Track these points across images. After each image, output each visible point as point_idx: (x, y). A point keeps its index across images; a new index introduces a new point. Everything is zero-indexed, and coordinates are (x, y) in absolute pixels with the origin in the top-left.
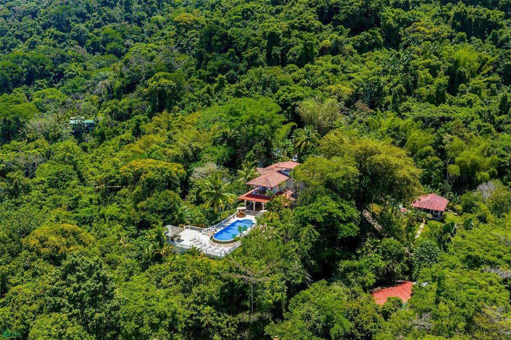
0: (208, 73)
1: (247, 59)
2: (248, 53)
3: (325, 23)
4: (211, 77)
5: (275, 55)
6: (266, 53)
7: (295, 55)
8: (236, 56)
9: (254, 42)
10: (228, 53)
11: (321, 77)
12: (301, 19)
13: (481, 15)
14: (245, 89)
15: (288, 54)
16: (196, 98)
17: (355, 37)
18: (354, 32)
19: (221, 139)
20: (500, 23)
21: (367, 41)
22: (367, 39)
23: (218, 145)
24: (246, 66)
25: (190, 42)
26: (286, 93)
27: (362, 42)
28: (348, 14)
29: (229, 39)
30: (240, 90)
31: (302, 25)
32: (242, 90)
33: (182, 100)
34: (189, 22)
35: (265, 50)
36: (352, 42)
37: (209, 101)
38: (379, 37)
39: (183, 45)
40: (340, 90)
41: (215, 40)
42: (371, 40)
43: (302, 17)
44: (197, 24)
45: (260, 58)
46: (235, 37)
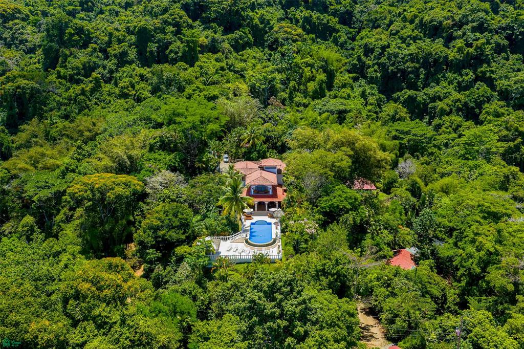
0: (70, 72)
1: (115, 56)
2: (115, 50)
3: (194, 20)
4: (76, 77)
5: (151, 52)
6: (136, 49)
7: (176, 53)
8: (99, 53)
9: (120, 37)
10: (90, 49)
11: (216, 75)
12: (173, 15)
13: (322, 20)
14: (130, 89)
15: (168, 51)
16: (66, 101)
17: (229, 36)
18: (227, 31)
19: (159, 144)
20: (337, 27)
21: (241, 40)
22: (241, 38)
23: (157, 151)
24: (115, 64)
25: (16, 35)
26: (196, 92)
27: (236, 41)
28: (218, 12)
29: (87, 32)
30: (125, 90)
31: (176, 21)
32: (128, 90)
33: (49, 104)
34: (9, 11)
35: (134, 46)
36: (227, 41)
37: (86, 104)
38: (249, 36)
39: (6, 39)
40: (238, 88)
41: (70, 33)
42: (244, 39)
43: (174, 12)
44: (20, 13)
45: (130, 55)
46: (93, 31)
